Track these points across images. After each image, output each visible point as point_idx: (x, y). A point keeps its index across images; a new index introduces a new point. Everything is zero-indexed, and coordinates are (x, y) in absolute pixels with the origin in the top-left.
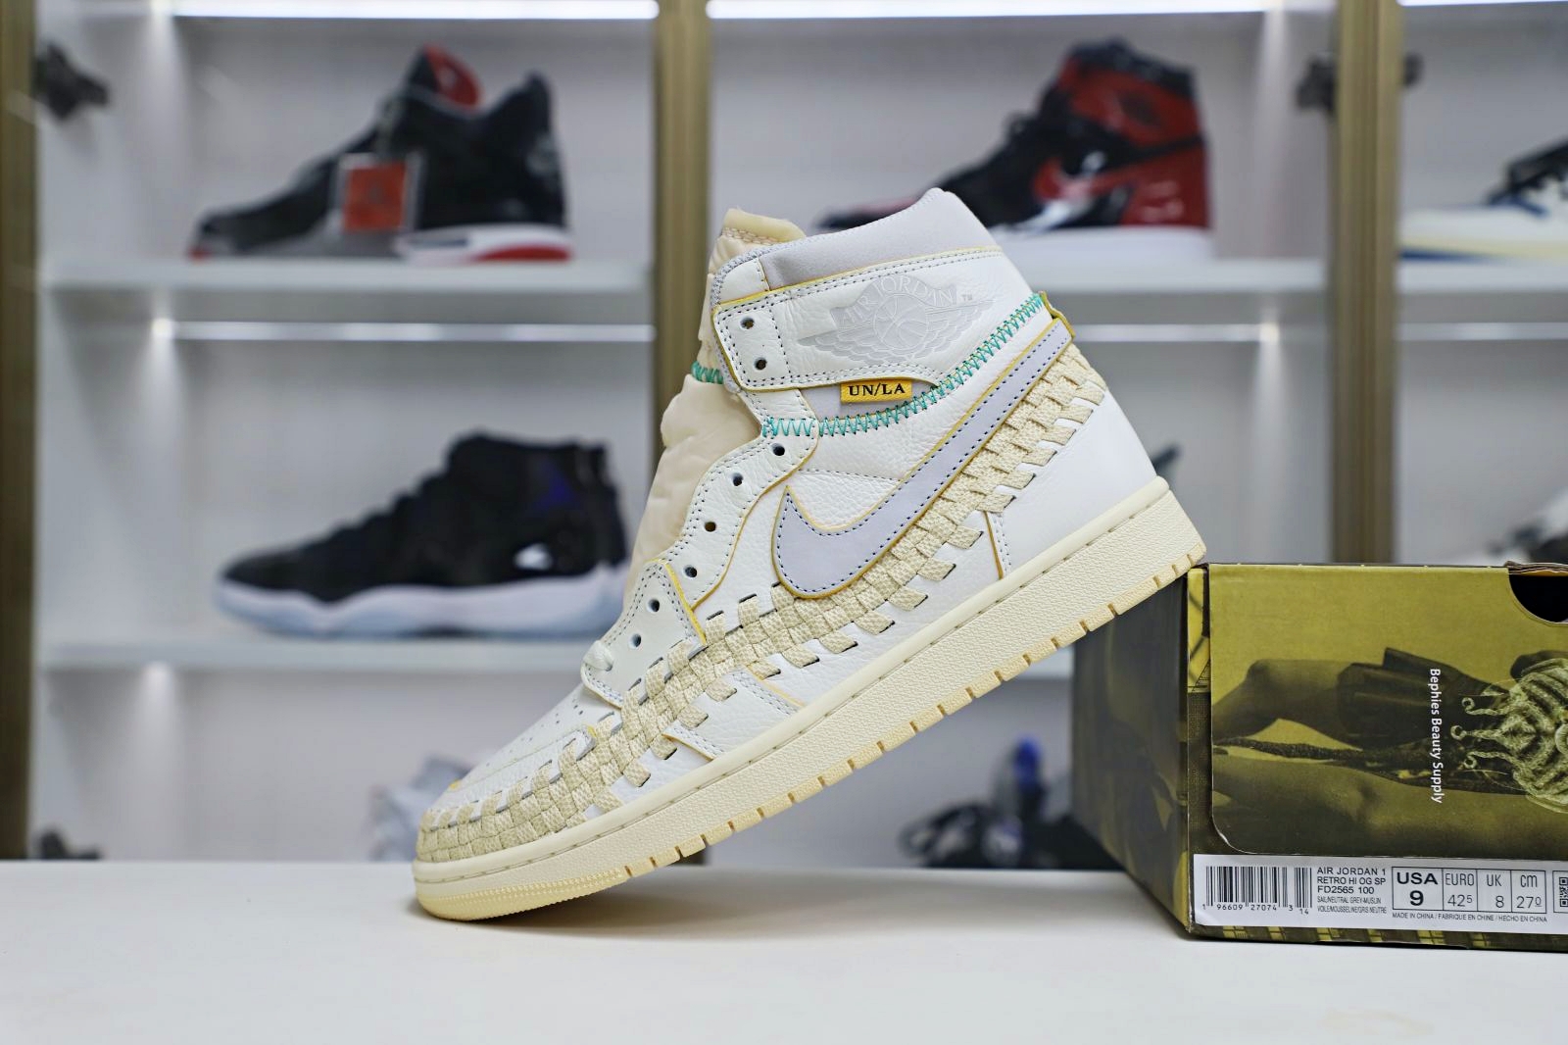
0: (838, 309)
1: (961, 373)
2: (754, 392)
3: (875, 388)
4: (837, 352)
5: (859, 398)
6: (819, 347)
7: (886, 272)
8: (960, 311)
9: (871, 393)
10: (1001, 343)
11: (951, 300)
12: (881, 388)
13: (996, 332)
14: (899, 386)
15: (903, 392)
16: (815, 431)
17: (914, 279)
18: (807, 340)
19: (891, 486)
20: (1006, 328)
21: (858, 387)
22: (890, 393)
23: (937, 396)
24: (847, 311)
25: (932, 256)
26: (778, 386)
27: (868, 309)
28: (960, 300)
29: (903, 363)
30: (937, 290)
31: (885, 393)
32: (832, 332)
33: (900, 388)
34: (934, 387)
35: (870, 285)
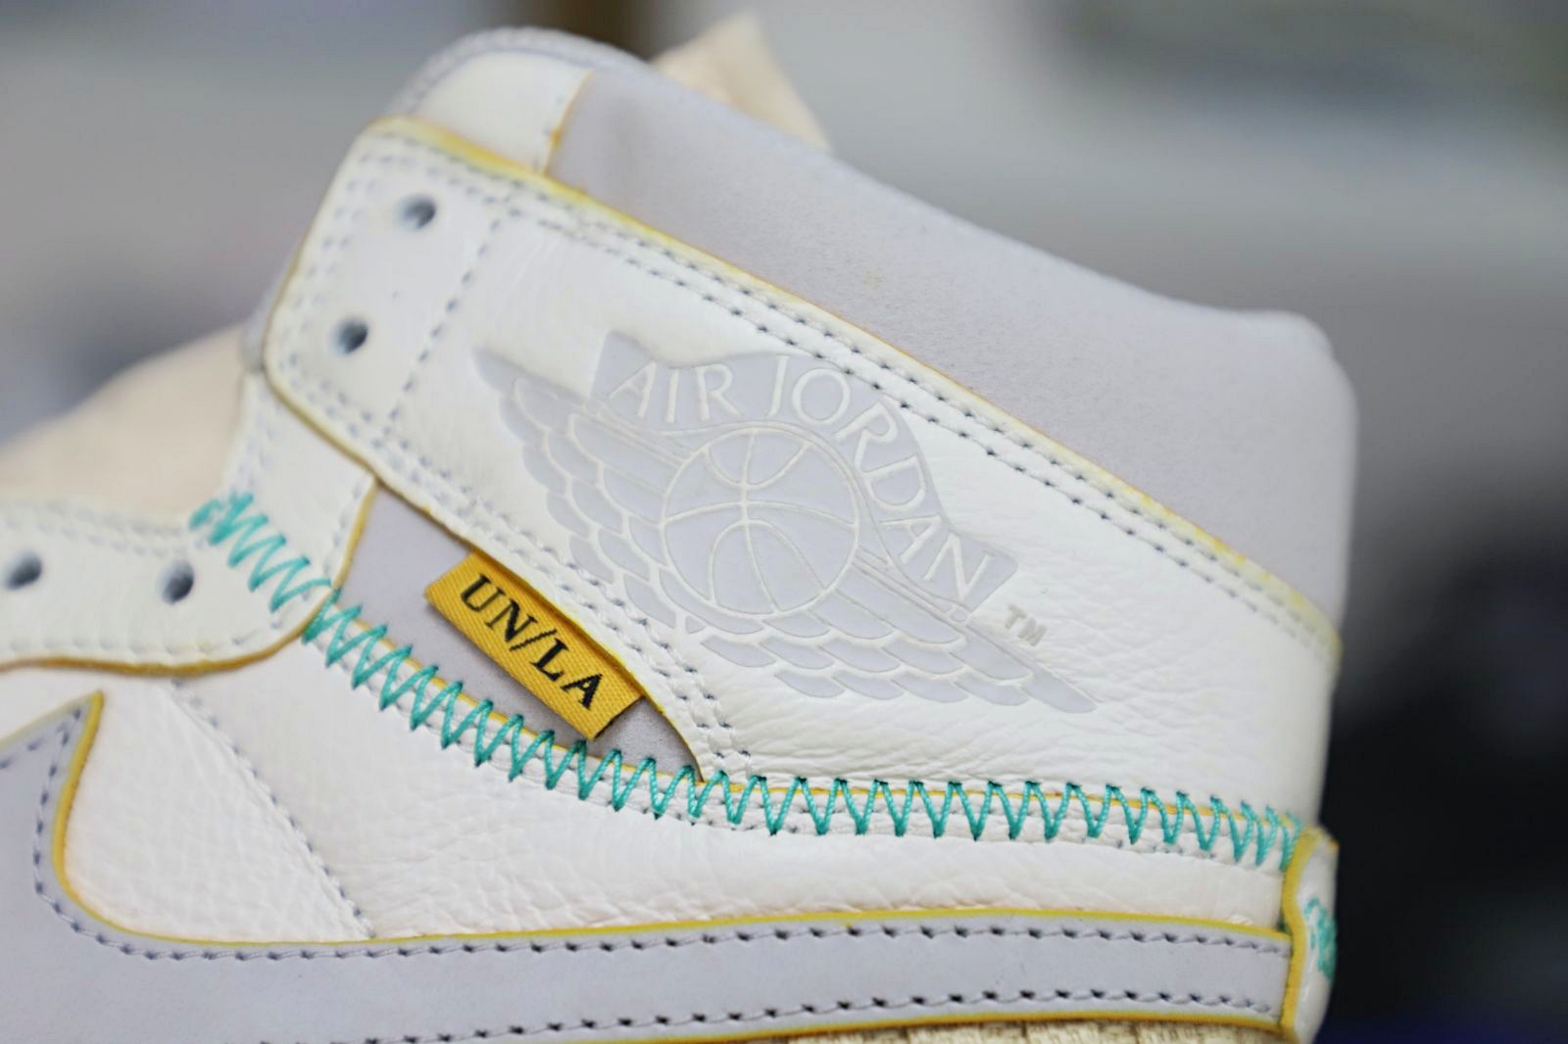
0: (627, 345)
1: (799, 799)
2: (282, 400)
3: (532, 631)
4: (535, 460)
5: (472, 622)
6: (509, 406)
7: (848, 359)
8: (961, 641)
9: (511, 633)
10: (996, 824)
11: (963, 590)
12: (549, 644)
13: (1014, 786)
14: (595, 680)
15: (587, 702)
16: (299, 612)
17: (907, 442)
18: (499, 365)
19: (337, 926)
20: (1053, 804)
21: (500, 592)
22: (554, 677)
23: (679, 802)
24: (651, 370)
25: (1027, 433)
26: (339, 430)
27: (705, 411)
28: (991, 610)
29: (658, 630)
30: (947, 527)
31: (540, 665)
32: (568, 395)
33: (590, 687)
34: (691, 768)
35: (769, 356)
